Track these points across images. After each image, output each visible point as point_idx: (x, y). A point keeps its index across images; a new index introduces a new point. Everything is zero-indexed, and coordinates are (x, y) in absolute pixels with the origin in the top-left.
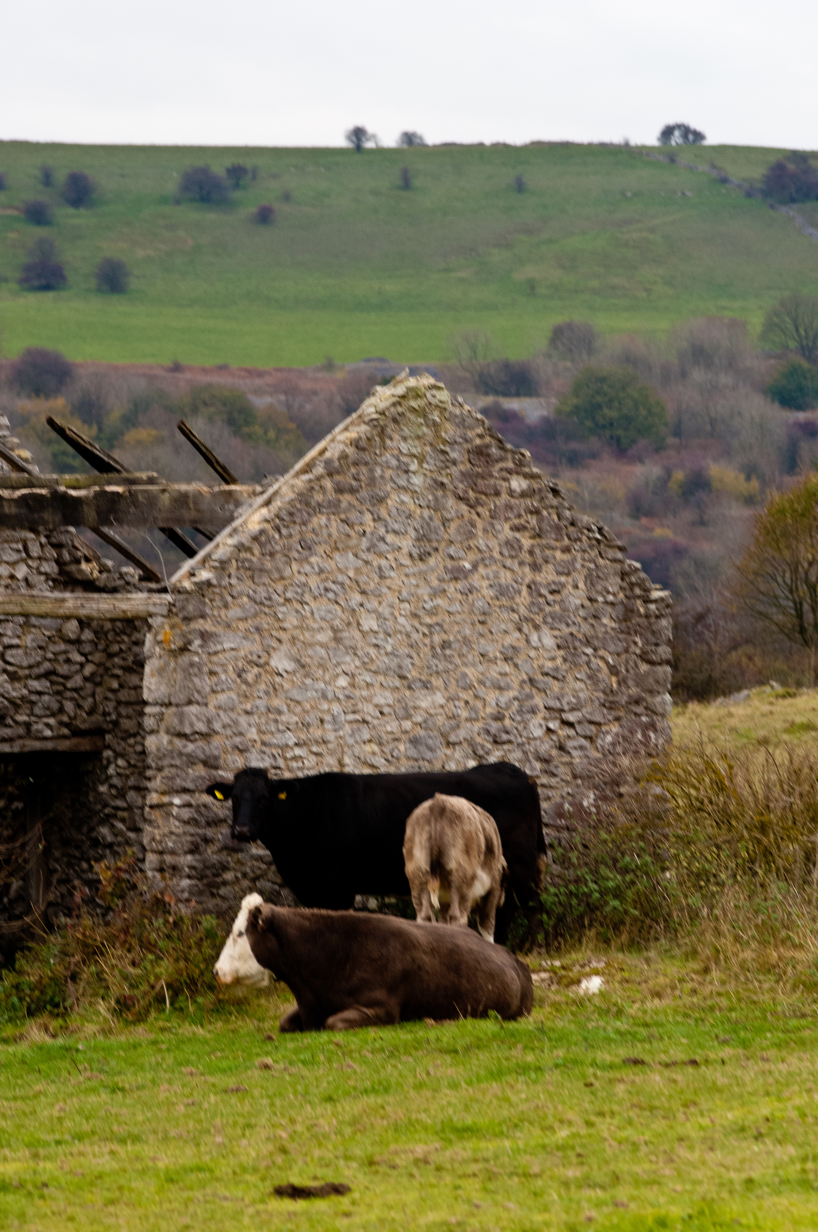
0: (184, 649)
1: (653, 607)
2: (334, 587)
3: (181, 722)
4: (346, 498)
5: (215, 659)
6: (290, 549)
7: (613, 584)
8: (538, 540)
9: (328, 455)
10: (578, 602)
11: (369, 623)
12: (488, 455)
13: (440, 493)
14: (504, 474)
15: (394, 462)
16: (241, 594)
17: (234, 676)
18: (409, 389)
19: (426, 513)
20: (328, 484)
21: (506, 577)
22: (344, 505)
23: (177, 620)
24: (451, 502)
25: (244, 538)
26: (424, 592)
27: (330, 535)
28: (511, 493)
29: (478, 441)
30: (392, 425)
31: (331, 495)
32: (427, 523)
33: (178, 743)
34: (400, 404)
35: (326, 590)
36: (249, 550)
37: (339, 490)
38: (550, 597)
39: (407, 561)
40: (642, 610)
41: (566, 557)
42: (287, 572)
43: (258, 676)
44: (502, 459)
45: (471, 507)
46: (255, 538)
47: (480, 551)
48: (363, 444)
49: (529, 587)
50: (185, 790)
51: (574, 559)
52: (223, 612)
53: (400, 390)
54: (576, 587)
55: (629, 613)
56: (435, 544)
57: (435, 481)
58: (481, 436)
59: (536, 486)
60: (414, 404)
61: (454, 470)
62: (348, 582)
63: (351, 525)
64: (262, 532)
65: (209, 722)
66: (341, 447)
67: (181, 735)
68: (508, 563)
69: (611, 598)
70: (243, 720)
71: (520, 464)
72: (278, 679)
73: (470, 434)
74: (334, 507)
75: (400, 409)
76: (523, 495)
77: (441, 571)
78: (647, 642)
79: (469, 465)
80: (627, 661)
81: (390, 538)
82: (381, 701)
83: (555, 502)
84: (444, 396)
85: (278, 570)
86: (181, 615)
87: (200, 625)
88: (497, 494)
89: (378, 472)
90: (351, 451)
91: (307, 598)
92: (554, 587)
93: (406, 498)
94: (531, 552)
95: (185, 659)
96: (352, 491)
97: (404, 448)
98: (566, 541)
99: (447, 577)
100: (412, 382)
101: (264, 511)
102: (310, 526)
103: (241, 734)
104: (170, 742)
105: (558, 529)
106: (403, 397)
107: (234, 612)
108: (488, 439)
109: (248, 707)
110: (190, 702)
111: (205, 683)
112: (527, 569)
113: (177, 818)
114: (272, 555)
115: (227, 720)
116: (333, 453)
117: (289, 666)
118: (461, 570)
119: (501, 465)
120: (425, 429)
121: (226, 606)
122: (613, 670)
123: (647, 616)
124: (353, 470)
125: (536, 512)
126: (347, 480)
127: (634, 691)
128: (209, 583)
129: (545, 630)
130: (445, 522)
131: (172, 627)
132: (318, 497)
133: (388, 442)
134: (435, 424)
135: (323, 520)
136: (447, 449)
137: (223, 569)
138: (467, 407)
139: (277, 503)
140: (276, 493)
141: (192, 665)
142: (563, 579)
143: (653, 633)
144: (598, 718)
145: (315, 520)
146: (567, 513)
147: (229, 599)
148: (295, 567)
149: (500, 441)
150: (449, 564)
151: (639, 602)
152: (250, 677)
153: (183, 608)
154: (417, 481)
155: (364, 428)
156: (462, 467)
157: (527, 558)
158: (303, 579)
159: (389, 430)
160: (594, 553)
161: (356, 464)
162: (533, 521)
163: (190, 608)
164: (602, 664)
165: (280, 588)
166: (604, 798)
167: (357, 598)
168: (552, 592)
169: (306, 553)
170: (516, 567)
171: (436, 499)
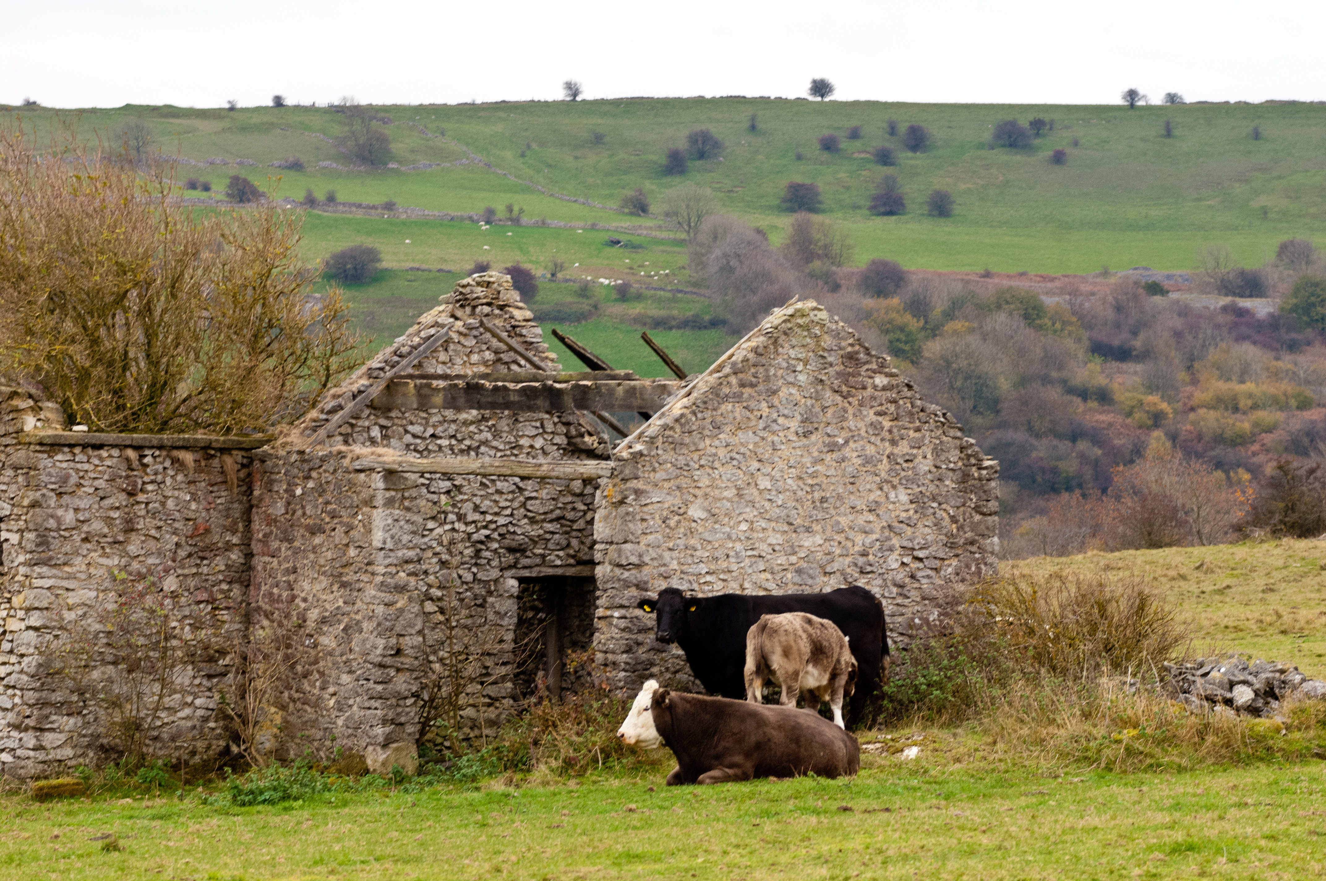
0: (622, 502)
1: (984, 472)
2: (737, 456)
3: (619, 556)
4: (747, 391)
5: (645, 509)
6: (703, 429)
7: (954, 455)
8: (895, 423)
9: (734, 358)
10: (927, 468)
11: (765, 483)
12: (857, 359)
13: (820, 387)
14: (869, 373)
15: (784, 365)
16: (665, 462)
17: (660, 522)
18: (797, 311)
19: (809, 402)
20: (733, 380)
21: (870, 450)
22: (745, 396)
23: (617, 480)
24: (828, 394)
25: (668, 420)
26: (807, 460)
27: (734, 418)
28: (875, 387)
29: (849, 349)
30: (783, 337)
31: (736, 389)
32: (810, 410)
33: (618, 571)
34: (789, 321)
35: (732, 459)
36: (672, 428)
37: (742, 385)
38: (905, 465)
39: (795, 438)
40: (976, 475)
41: (917, 435)
42: (701, 446)
43: (679, 522)
44: (867, 362)
45: (845, 398)
46: (677, 420)
47: (851, 430)
48: (760, 350)
49: (888, 457)
50: (622, 606)
51: (924, 436)
52: (652, 475)
53: (790, 311)
54: (925, 457)
55: (965, 477)
56: (816, 425)
57: (816, 379)
58: (852, 345)
59: (895, 382)
60: (800, 321)
61: (831, 370)
62: (748, 453)
63: (751, 411)
64: (682, 415)
65: (640, 556)
66: (744, 353)
67: (619, 566)
68: (873, 439)
69: (952, 466)
70: (667, 555)
71: (882, 366)
72: (694, 525)
73: (843, 344)
74: (738, 397)
75: (789, 325)
76: (884, 389)
77: (820, 444)
78: (979, 499)
79: (842, 367)
80: (964, 514)
81: (781, 420)
82: (774, 542)
83: (909, 394)
84: (824, 315)
85: (695, 444)
86: (620, 477)
87: (633, 484)
88: (864, 388)
89: (772, 371)
90: (751, 356)
91: (717, 464)
92: (907, 457)
93: (793, 391)
94: (890, 431)
95: (622, 509)
96: (752, 385)
97: (792, 353)
98: (917, 424)
99: (825, 450)
100: (799, 305)
101: (685, 400)
102: (719, 412)
103: (665, 565)
104: (612, 571)
105: (911, 414)
106: (792, 316)
107: (660, 475)
108: (857, 348)
109: (671, 545)
110: (625, 542)
111: (638, 527)
112: (887, 444)
113: (616, 626)
114: (690, 432)
115: (654, 555)
116: (738, 357)
117: (703, 515)
118: (835, 444)
119: (866, 367)
120: (808, 340)
121: (654, 470)
122: (954, 519)
123: (980, 479)
124: (753, 370)
125: (894, 402)
126: (748, 377)
127: (969, 535)
128: (641, 454)
129: (901, 489)
130: (824, 409)
131: (614, 486)
132: (726, 390)
133: (780, 350)
134: (816, 336)
135: (730, 407)
136: (826, 354)
137: (652, 443)
138: (841, 324)
139: (695, 394)
140: (694, 387)
141: (628, 514)
142: (915, 451)
143: (985, 492)
144: (942, 555)
145: (723, 407)
146: (919, 403)
147: (657, 465)
148: (708, 441)
149: (867, 349)
150: (827, 440)
151: (974, 469)
152: (672, 523)
153: (621, 472)
154: (802, 378)
155: (762, 339)
156: (837, 368)
157: (888, 436)
158: (714, 451)
159: (780, 341)
160: (940, 432)
161: (755, 365)
162: (892, 408)
163: (627, 472)
164: (944, 515)
165: (695, 456)
166: (946, 614)
167: (756, 465)
168: (907, 461)
169: (716, 431)
170: (878, 442)
171: (817, 392)
